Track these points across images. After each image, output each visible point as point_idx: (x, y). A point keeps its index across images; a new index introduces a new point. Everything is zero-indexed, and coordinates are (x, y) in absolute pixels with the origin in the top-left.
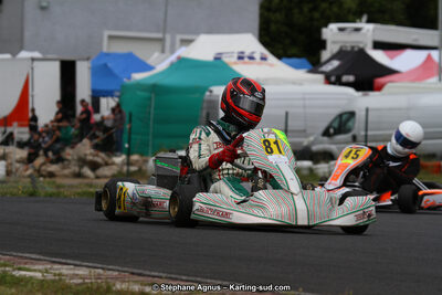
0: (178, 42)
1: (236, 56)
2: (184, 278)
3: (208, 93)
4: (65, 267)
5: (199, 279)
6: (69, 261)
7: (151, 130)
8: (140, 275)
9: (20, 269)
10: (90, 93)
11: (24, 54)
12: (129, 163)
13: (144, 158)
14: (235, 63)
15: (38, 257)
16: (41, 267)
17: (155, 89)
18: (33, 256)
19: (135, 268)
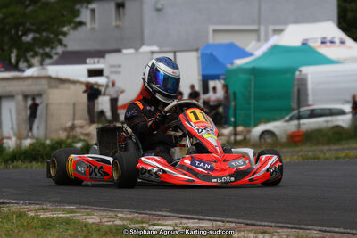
0: (270, 32)
1: (319, 41)
2: (290, 226)
3: (297, 73)
4: (191, 221)
5: (302, 226)
6: (193, 216)
7: (252, 106)
8: (252, 225)
9: (154, 225)
10: (200, 78)
11: (145, 49)
12: (235, 134)
13: (248, 129)
14: (319, 47)
15: (168, 214)
16: (171, 222)
17: (254, 72)
18: (164, 214)
19: (248, 219)
